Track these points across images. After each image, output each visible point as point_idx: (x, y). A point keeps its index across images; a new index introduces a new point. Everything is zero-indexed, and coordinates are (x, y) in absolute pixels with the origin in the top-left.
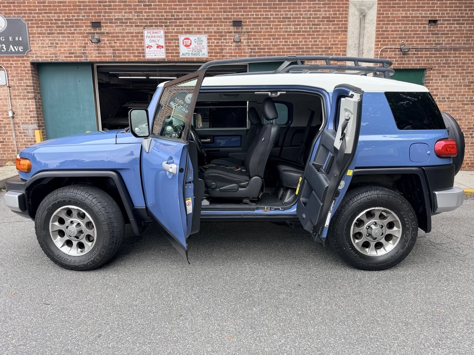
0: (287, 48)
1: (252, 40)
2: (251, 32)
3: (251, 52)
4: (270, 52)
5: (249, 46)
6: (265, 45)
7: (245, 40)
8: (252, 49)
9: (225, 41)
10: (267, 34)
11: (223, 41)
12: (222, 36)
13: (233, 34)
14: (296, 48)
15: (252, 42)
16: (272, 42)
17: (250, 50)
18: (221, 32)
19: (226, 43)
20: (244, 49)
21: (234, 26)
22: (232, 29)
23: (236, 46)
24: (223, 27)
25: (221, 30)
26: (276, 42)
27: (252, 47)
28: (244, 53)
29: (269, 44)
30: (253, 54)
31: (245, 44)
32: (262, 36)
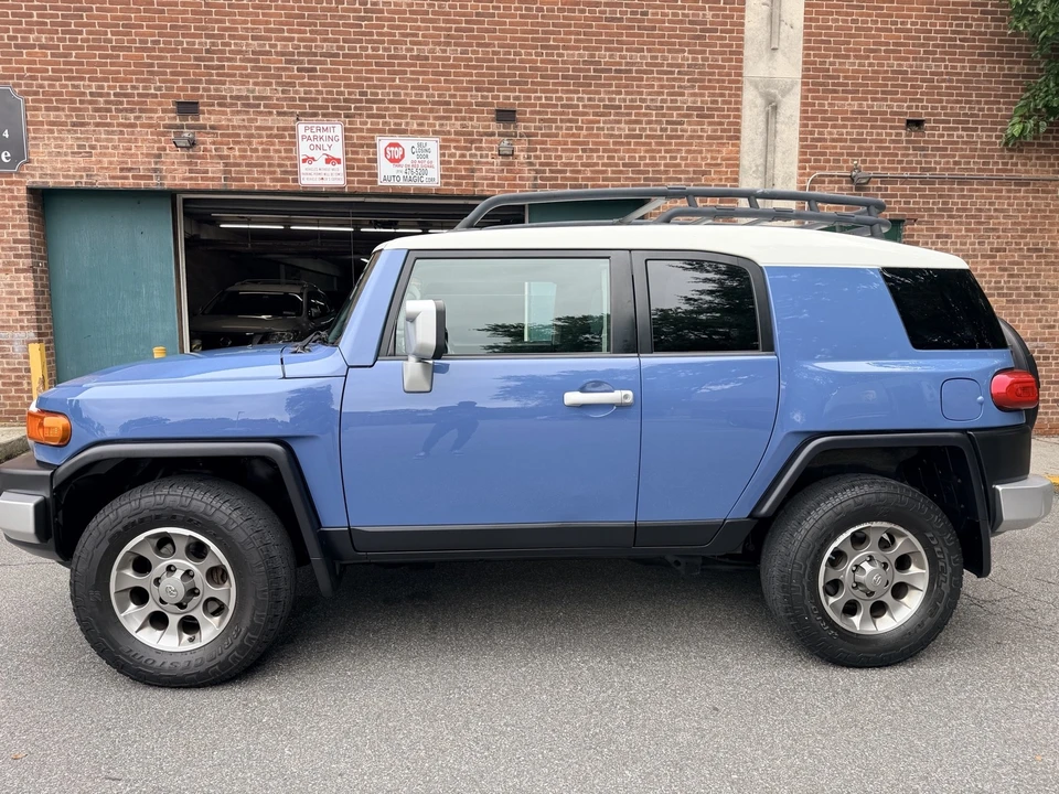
0: (613, 172)
1: (538, 153)
2: (536, 135)
3: (536, 178)
4: (576, 179)
5: (531, 164)
6: (566, 165)
7: (522, 151)
8: (537, 171)
9: (478, 153)
10: (570, 140)
11: (473, 151)
12: (472, 142)
13: (496, 137)
14: (633, 172)
15: (537, 157)
16: (580, 158)
17: (533, 174)
18: (471, 134)
19: (481, 156)
20: (520, 171)
21: (498, 120)
22: (494, 127)
23: (503, 164)
24: (475, 123)
25: (470, 129)
26: (589, 158)
27: (537, 167)
28: (521, 179)
29: (574, 161)
30: (539, 182)
31: (522, 160)
32: (559, 143)
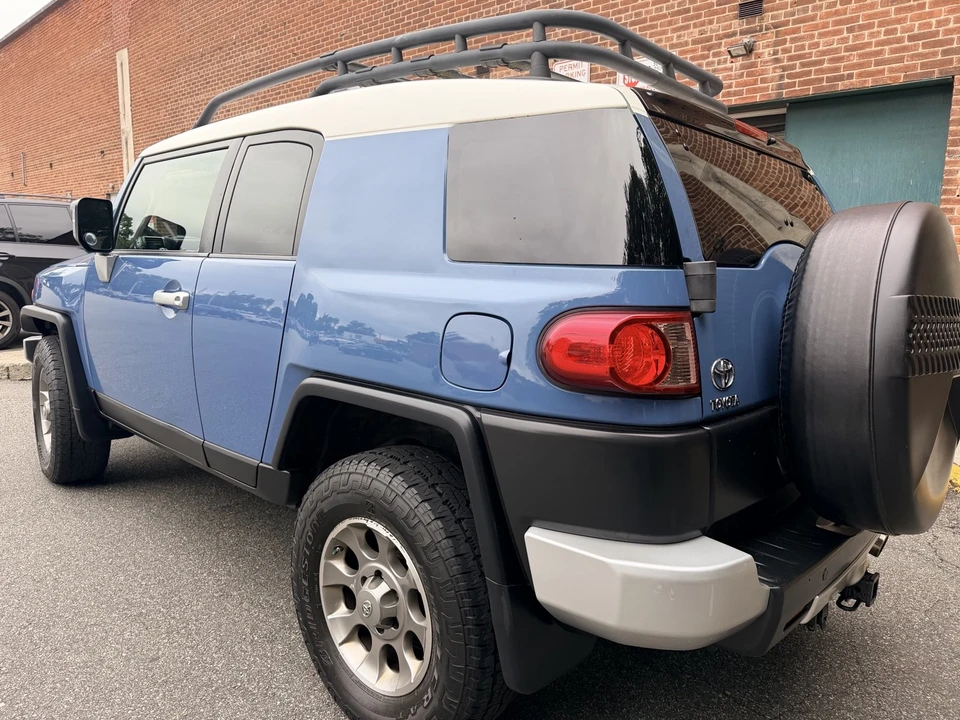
0: (893, 51)
1: (788, 45)
2: (786, 23)
3: (781, 77)
4: (837, 69)
5: (777, 61)
6: (824, 53)
7: (768, 46)
8: (784, 69)
9: (716, 59)
10: (831, 20)
11: (711, 59)
12: (709, 48)
13: (738, 37)
14: (925, 46)
15: (785, 51)
16: (844, 40)
17: (779, 72)
18: (709, 39)
19: (719, 63)
20: (763, 72)
21: (741, 16)
22: (737, 25)
23: (743, 67)
24: (715, 26)
25: (709, 34)
26: (856, 38)
27: (785, 63)
28: (763, 81)
29: (835, 46)
30: (786, 81)
31: (766, 57)
32: (816, 27)
